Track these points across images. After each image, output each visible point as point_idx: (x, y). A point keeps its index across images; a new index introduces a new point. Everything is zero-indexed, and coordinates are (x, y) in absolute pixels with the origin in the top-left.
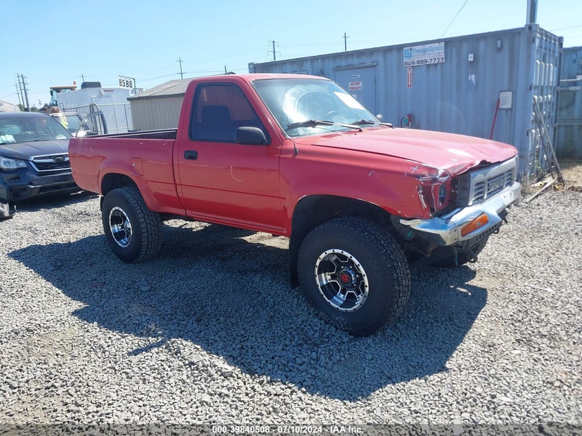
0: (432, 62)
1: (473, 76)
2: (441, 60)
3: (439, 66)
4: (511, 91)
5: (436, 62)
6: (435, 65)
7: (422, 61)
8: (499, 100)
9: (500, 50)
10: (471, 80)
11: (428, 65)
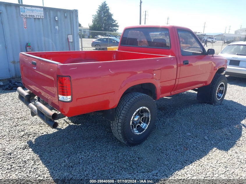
0: (38, 17)
1: (57, 27)
2: (42, 17)
3: (41, 20)
4: (72, 35)
5: (39, 17)
6: (39, 19)
7: (32, 16)
8: (68, 38)
9: (66, 17)
10: (57, 28)
11: (34, 18)
